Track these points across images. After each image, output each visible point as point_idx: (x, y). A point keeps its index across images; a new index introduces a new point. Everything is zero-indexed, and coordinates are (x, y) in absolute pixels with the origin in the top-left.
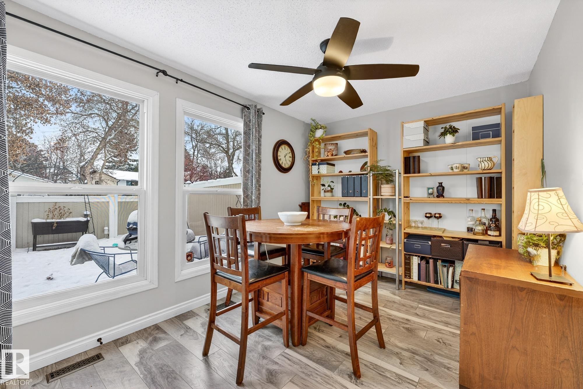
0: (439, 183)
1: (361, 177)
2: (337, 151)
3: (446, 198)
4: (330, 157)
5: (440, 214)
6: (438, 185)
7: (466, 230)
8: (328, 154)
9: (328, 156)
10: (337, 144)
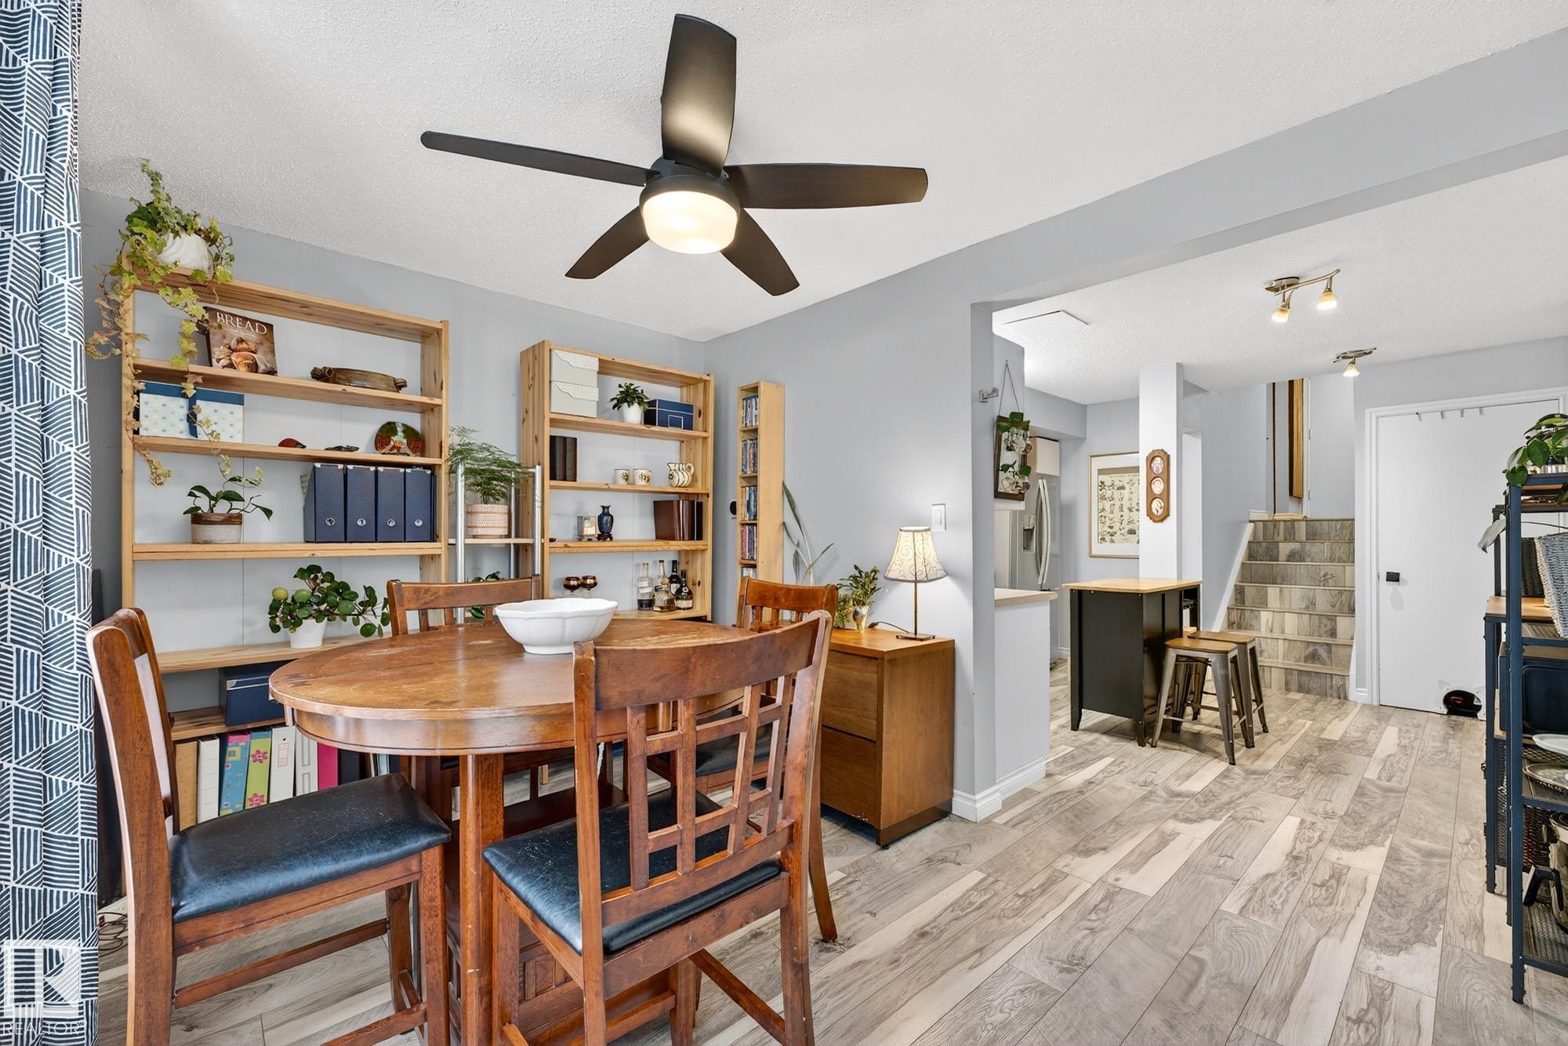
0: (604, 507)
1: (376, 472)
2: (269, 357)
3: (618, 541)
4: (242, 373)
5: (594, 578)
6: (600, 511)
7: (636, 606)
8: (233, 358)
9: (231, 366)
10: (270, 327)
